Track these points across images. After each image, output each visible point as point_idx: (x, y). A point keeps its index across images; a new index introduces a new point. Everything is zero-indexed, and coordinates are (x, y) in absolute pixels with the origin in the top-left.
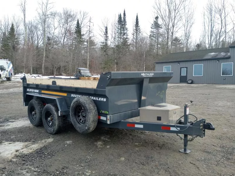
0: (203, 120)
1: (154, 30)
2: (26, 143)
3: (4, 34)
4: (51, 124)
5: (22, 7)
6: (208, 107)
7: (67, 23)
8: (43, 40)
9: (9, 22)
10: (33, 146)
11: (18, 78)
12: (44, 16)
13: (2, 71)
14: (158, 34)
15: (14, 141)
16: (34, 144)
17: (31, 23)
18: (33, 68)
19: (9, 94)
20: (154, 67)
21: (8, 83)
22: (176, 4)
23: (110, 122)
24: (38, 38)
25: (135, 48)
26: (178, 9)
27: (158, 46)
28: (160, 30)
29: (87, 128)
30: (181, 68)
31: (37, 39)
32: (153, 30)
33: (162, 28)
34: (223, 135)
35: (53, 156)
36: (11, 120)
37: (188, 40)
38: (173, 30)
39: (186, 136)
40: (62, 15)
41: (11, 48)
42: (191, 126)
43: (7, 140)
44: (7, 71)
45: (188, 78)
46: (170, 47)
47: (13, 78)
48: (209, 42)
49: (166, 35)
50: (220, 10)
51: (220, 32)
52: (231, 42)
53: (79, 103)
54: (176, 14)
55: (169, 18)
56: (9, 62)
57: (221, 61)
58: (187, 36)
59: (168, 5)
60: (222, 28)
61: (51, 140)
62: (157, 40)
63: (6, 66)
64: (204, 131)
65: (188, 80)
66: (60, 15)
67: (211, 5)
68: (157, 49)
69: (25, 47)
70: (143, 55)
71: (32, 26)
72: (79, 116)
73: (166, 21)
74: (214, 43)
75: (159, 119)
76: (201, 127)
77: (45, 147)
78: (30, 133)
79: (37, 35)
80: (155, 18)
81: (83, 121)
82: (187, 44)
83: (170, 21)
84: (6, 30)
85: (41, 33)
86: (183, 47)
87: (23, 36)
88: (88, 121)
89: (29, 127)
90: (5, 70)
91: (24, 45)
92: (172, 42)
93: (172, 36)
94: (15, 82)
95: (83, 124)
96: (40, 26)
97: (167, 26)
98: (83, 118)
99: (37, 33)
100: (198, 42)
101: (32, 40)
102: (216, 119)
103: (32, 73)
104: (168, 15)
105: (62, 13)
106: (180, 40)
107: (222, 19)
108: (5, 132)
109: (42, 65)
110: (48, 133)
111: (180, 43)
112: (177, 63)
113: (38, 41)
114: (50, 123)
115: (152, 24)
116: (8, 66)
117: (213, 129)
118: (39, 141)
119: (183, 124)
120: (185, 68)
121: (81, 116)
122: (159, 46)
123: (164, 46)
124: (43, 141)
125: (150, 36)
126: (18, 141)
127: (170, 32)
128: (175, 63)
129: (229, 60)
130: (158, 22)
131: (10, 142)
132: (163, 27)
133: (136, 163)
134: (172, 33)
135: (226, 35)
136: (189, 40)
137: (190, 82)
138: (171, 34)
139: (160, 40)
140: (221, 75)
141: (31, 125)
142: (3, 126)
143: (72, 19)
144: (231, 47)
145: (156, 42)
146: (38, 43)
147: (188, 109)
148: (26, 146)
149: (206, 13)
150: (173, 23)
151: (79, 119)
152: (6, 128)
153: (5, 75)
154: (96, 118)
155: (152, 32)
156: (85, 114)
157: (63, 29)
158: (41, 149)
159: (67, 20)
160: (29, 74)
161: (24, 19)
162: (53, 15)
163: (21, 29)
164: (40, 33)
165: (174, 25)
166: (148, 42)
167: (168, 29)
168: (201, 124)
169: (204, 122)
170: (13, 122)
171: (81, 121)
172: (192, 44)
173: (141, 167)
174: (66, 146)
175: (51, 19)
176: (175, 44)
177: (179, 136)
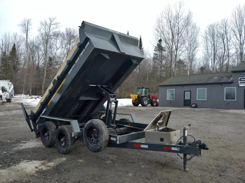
0: (199, 141)
1: (158, 53)
2: (43, 161)
3: (4, 53)
4: (64, 145)
5: (24, 27)
6: (209, 131)
7: (70, 43)
8: (44, 60)
9: (10, 41)
10: (49, 164)
11: (17, 99)
12: (46, 36)
13: (3, 92)
14: (162, 56)
15: (31, 160)
16: (50, 162)
17: (33, 43)
18: (32, 89)
19: (12, 116)
20: (158, 89)
21: (8, 105)
22: (179, 28)
23: (119, 142)
24: (39, 58)
25: (138, 70)
26: (182, 33)
27: (161, 69)
28: (163, 53)
29: (99, 147)
30: (185, 92)
31: (37, 59)
32: (156, 52)
33: (165, 51)
34: (219, 156)
35: (69, 171)
36: (23, 141)
37: (191, 63)
38: (176, 53)
39: (185, 155)
40: (65, 35)
41: (12, 69)
42: (189, 146)
43: (24, 159)
44: (8, 92)
45: (192, 102)
46: (174, 70)
47: (13, 100)
48: (213, 65)
49: (170, 58)
50: (223, 35)
51: (223, 56)
52: (236, 66)
53: (93, 125)
54: (179, 37)
55: (172, 41)
56: (10, 83)
57: (223, 85)
58: (191, 58)
59: (171, 29)
60: (225, 52)
61: (64, 159)
62: (160, 63)
63: (7, 87)
64: (200, 151)
65: (191, 104)
66: (63, 35)
67: (213, 30)
68: (161, 71)
69: (25, 67)
70: (146, 77)
71: (33, 46)
72: (91, 137)
73: (169, 45)
74: (218, 67)
75: (162, 140)
76: (197, 147)
77: (61, 165)
78: (44, 153)
79: (38, 54)
80: (159, 41)
81: (95, 141)
82: (191, 67)
83: (174, 44)
84: (6, 49)
85: (43, 53)
86: (187, 70)
87: (24, 56)
88: (100, 141)
89: (42, 147)
90: (6, 91)
91: (24, 65)
92: (175, 65)
93: (176, 59)
94: (15, 104)
95: (95, 144)
96: (41, 47)
97: (171, 49)
98: (95, 139)
99: (38, 53)
100: (202, 65)
101: (33, 60)
102: (215, 142)
103: (31, 94)
104: (171, 39)
105: (65, 34)
106: (184, 63)
107: (225, 44)
108: (20, 152)
109: (42, 86)
110: (60, 153)
111: (185, 66)
112: (180, 86)
113: (38, 61)
114: (62, 144)
115: (156, 47)
116: (9, 88)
117: (207, 149)
118: (54, 160)
119: (183, 145)
120: (189, 91)
121: (93, 137)
122: (163, 68)
123: (168, 69)
124: (57, 160)
125: (154, 58)
126: (35, 160)
127: (174, 55)
128: (179, 86)
129: (232, 84)
130: (162, 45)
131: (28, 161)
132: (167, 49)
133: (142, 178)
134: (176, 56)
135: (229, 60)
136: (193, 63)
137: (194, 106)
138: (174, 57)
139: (164, 62)
140: (225, 100)
141: (43, 146)
142: (17, 146)
143: (75, 40)
144: (233, 72)
145: (160, 65)
146: (38, 63)
147: (186, 132)
148: (43, 164)
149: (209, 37)
150: (176, 46)
151: (92, 140)
152: (20, 148)
153: (6, 97)
154: (107, 139)
155: (155, 54)
156: (97, 135)
157: (65, 49)
158: (57, 166)
159: (70, 41)
160: (28, 95)
161: (26, 39)
162: (56, 35)
163: (22, 48)
164: (41, 53)
165: (177, 48)
166: (152, 64)
167: (172, 52)
168: (198, 145)
169: (200, 143)
170: (25, 143)
171: (93, 142)
172: (196, 67)
173: (146, 181)
174: (79, 164)
175: (53, 39)
176: (179, 66)
177: (180, 156)
